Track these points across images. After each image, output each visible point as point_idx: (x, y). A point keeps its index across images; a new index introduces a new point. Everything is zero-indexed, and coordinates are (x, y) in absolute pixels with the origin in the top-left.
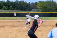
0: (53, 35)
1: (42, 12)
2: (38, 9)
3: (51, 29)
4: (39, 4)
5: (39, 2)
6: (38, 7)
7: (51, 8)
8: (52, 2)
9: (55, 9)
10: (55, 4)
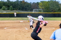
0: (56, 36)
1: (44, 12)
2: (40, 9)
3: (54, 30)
4: (41, 4)
5: (41, 1)
6: (40, 7)
7: (54, 8)
8: (55, 1)
9: (58, 9)
10: (58, 4)
